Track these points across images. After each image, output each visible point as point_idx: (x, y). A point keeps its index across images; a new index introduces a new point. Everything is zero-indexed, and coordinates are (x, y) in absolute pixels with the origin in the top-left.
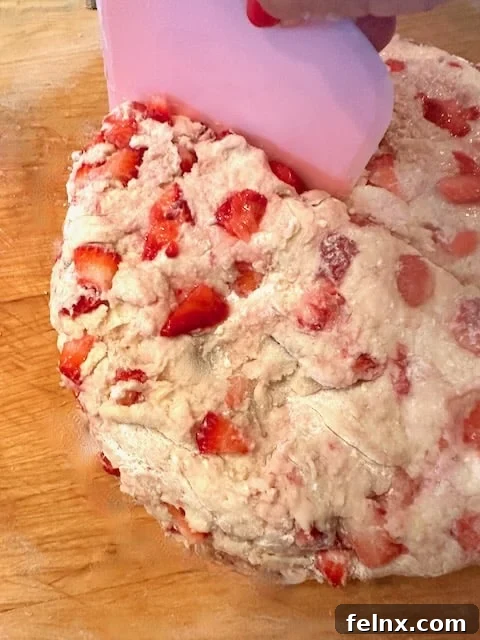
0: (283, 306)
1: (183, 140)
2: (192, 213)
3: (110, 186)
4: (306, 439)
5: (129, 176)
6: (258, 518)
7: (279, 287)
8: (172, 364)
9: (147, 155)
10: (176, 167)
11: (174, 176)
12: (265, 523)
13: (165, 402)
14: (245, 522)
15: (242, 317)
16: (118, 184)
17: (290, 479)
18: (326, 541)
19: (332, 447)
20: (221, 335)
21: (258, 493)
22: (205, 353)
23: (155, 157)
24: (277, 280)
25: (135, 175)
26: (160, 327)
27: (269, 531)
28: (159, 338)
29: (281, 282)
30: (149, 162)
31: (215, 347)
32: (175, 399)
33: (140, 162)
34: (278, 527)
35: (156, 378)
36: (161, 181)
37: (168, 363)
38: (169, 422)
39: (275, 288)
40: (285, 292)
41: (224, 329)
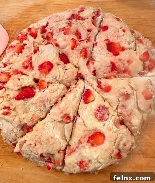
0: (50, 98)
1: (36, 44)
2: (33, 66)
3: (14, 54)
4: (46, 135)
5: (20, 52)
6: (30, 150)
7: (51, 92)
8: (17, 107)
9: (26, 47)
10: (32, 52)
11: (32, 54)
12: (32, 152)
13: (14, 117)
14: (26, 150)
15: (38, 97)
16: (17, 54)
17: (39, 143)
18: (45, 159)
19: (52, 138)
20: (32, 101)
21: (31, 144)
22: (27, 105)
23: (27, 48)
24: (50, 89)
25: (21, 52)
26: (15, 97)
27: (32, 153)
28: (14, 100)
29: (51, 90)
30: (26, 49)
31: (30, 104)
32: (16, 117)
33: (24, 49)
34: (34, 153)
35: (13, 110)
36: (28, 55)
37: (16, 106)
38: (14, 122)
39: (49, 91)
40: (52, 94)
41: (33, 100)
